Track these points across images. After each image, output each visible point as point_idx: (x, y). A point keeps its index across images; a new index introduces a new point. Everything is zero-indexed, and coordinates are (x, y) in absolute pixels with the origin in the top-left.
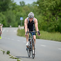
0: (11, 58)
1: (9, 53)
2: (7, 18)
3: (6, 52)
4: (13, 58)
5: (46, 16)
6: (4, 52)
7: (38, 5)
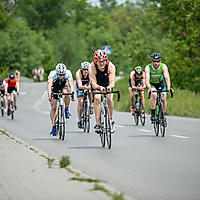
0: (74, 179)
1: (68, 163)
2: (60, 49)
3: (57, 161)
4: (82, 180)
5: (184, 38)
6: (50, 161)
7: (159, 5)
